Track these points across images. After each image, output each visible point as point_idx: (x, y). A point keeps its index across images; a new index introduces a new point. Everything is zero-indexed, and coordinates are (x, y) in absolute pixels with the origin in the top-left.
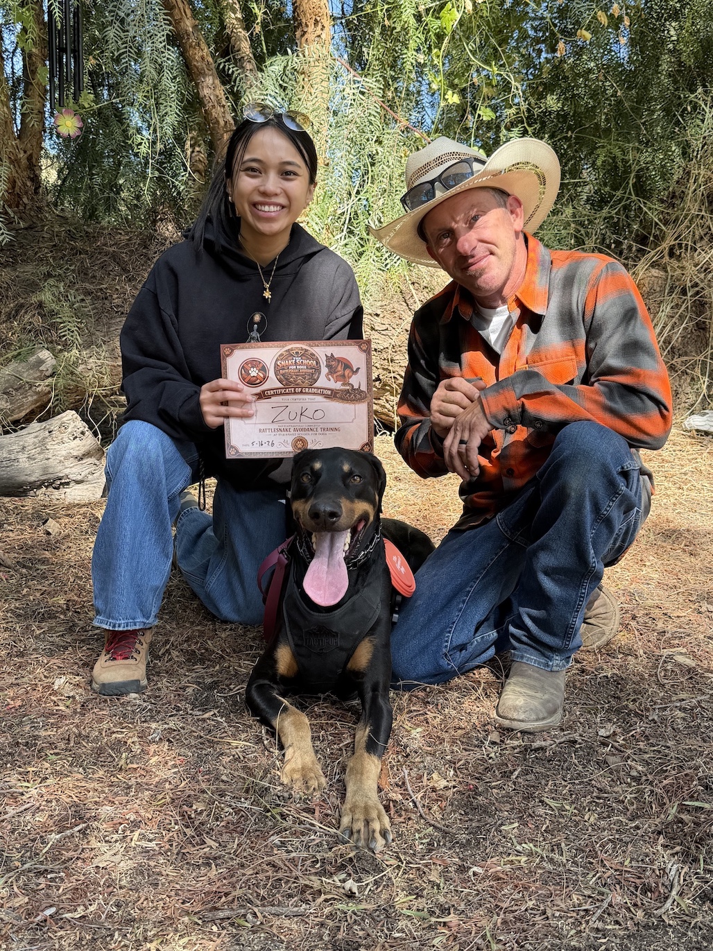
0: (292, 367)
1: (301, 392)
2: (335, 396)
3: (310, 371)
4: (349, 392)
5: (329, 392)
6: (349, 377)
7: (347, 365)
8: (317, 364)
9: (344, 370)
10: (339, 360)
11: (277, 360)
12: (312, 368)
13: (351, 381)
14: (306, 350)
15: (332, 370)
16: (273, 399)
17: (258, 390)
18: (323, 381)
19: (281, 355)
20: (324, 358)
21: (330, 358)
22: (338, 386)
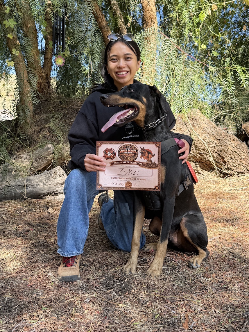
0: (126, 153)
1: (129, 163)
2: (144, 165)
3: (134, 154)
4: (150, 164)
5: (141, 164)
6: (151, 158)
7: (150, 153)
8: (137, 152)
9: (148, 155)
10: (146, 150)
11: (119, 149)
12: (134, 153)
13: (151, 159)
14: (132, 146)
15: (143, 154)
16: (117, 165)
17: (111, 161)
18: (139, 159)
19: (121, 147)
20: (140, 149)
21: (143, 150)
22: (145, 161)
